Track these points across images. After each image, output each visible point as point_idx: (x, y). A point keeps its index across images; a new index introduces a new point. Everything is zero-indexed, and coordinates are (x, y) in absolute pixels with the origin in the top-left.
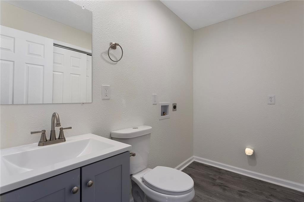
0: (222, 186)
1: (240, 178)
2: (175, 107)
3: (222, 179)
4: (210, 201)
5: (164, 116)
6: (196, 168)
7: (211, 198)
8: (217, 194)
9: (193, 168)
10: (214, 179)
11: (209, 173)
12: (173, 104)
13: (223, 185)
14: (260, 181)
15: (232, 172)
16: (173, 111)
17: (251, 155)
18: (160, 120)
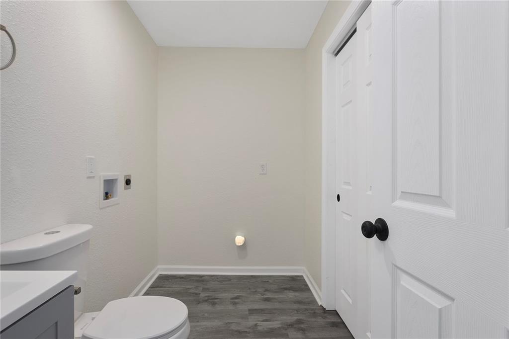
0: (210, 301)
1: (230, 280)
2: (128, 182)
3: (208, 289)
4: (198, 329)
5: (109, 200)
6: (165, 286)
7: (199, 324)
8: (206, 315)
9: (161, 287)
10: (196, 294)
11: (188, 287)
12: (125, 176)
13: (210, 298)
14: (252, 276)
15: (218, 275)
16: (125, 189)
17: (241, 244)
18: (101, 209)
